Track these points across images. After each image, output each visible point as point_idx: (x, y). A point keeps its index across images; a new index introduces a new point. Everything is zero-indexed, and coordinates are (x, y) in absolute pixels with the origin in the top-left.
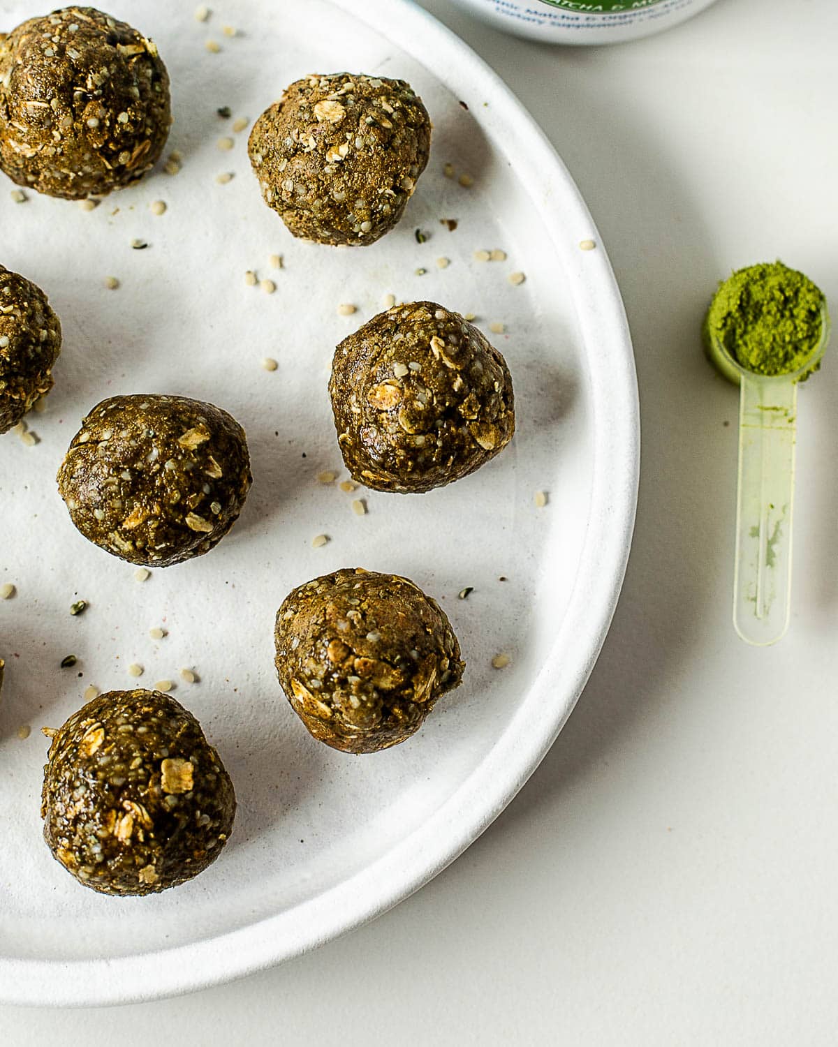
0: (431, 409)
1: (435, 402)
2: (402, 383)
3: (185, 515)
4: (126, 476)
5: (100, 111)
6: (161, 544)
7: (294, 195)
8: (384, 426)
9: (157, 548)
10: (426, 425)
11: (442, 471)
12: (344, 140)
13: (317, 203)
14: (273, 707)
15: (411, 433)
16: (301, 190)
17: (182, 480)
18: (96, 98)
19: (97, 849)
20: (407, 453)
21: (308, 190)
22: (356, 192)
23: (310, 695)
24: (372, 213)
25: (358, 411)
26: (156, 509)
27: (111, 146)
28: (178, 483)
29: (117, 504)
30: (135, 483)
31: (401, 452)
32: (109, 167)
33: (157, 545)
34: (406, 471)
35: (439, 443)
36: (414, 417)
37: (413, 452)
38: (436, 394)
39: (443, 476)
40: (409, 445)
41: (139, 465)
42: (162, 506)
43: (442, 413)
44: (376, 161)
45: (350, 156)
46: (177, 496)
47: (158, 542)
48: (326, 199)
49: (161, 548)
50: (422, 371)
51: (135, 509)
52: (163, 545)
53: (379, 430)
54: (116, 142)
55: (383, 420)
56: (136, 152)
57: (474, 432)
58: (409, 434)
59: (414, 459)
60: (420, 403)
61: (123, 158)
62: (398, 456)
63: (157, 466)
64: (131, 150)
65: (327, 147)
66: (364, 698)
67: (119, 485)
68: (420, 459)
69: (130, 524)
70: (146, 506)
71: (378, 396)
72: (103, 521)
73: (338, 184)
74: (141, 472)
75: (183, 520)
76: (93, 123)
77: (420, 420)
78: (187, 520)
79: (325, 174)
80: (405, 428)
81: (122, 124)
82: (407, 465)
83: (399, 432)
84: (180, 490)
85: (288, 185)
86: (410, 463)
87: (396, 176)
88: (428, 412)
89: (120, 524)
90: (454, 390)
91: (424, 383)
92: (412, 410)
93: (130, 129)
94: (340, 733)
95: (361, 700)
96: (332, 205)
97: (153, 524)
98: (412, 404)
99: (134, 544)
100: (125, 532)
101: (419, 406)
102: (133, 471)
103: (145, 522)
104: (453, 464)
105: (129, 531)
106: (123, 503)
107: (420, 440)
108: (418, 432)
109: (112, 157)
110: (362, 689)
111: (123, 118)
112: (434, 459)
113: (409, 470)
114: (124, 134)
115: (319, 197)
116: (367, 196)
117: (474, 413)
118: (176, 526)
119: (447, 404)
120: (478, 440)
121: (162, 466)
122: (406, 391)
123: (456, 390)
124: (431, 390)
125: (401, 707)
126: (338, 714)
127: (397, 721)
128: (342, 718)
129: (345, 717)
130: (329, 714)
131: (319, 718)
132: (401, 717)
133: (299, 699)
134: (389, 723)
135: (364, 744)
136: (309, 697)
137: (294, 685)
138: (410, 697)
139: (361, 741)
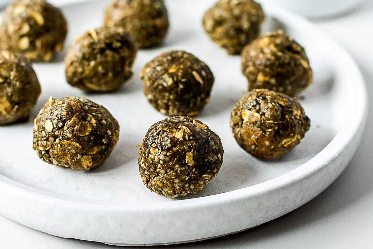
0: (282, 44)
2: (270, 38)
4: (169, 58)
9: (182, 81)
10: (281, 49)
15: (276, 51)
17: (191, 60)
19: (169, 142)
20: (276, 58)
26: (182, 66)
30: (172, 60)
33: (182, 79)
34: (275, 67)
36: (277, 46)
39: (289, 73)
40: (276, 55)
42: (184, 66)
43: (286, 47)
46: (189, 64)
47: (183, 77)
51: (173, 66)
52: (185, 80)
57: (299, 58)
59: (278, 61)
62: (272, 60)
63: (181, 56)
66: (273, 104)
67: (167, 60)
68: (281, 61)
69: (172, 70)
70: (177, 66)
74: (175, 57)
75: (192, 72)
77: (279, 46)
80: (274, 51)
82: (276, 63)
84: (190, 62)
89: (168, 71)
90: (289, 40)
92: (276, 44)
94: (264, 128)
97: (181, 71)
99: (173, 79)
100: (169, 73)
102: (172, 57)
103: (178, 71)
105: (171, 74)
106: (169, 65)
107: (280, 54)
108: (279, 51)
110: (272, 100)
118: (189, 74)
120: (301, 61)
121: (183, 56)
125: (288, 115)
126: (263, 117)
127: (288, 122)
128: (265, 117)
129: (266, 116)
130: (259, 117)
131: (255, 123)
132: (289, 120)
133: (246, 119)
134: (284, 122)
135: (275, 136)
136: (250, 114)
137: (243, 113)
138: (292, 112)
139: (273, 134)
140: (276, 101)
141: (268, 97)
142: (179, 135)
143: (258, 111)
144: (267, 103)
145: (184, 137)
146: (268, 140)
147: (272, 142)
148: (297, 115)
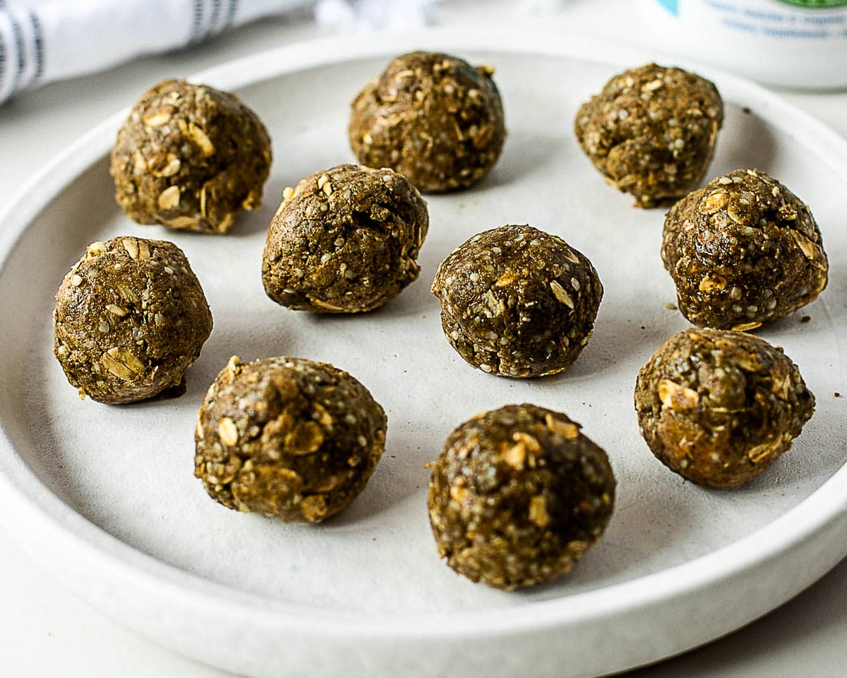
0: (756, 206)
1: (758, 200)
2: (727, 190)
3: (550, 281)
4: (497, 250)
5: (455, 84)
6: (530, 301)
7: (617, 121)
8: (716, 227)
9: (527, 305)
10: (753, 220)
11: (770, 265)
12: (655, 78)
13: (638, 122)
14: (637, 479)
15: (740, 223)
16: (623, 115)
17: (546, 253)
18: (451, 76)
19: (492, 472)
20: (739, 240)
21: (630, 114)
22: (670, 111)
23: (677, 387)
24: (685, 131)
25: (692, 226)
26: (525, 271)
27: (464, 115)
28: (542, 255)
29: (491, 269)
30: (504, 254)
31: (733, 240)
32: (461, 137)
33: (527, 303)
34: (739, 260)
35: (766, 236)
36: (741, 211)
37: (743, 240)
38: (758, 194)
39: (772, 273)
40: (739, 233)
41: (508, 243)
42: (530, 270)
43: (765, 211)
44: (685, 90)
45: (664, 87)
46: (542, 263)
47: (527, 298)
48: (645, 119)
49: (529, 306)
50: (744, 181)
51: (507, 272)
52: (532, 303)
53: (712, 231)
54: (467, 111)
55: (714, 222)
56: (482, 131)
57: (795, 236)
58: (738, 224)
59: (745, 246)
60: (745, 201)
61: (473, 131)
62: (731, 244)
63: (524, 242)
64: (479, 127)
65: (643, 82)
66: (728, 370)
67: (491, 256)
68: (751, 247)
69: (502, 283)
70: (515, 269)
71: (708, 205)
72: (478, 282)
73: (654, 106)
74: (509, 249)
75: (548, 284)
76: (449, 89)
77: (747, 213)
78: (552, 284)
79: (642, 100)
80: (735, 220)
81: (471, 99)
82: (740, 252)
83: (731, 224)
84: (545, 260)
85: (613, 115)
86: (742, 250)
87: (701, 103)
88: (753, 207)
89: (494, 283)
90: (772, 194)
91: (747, 188)
92: (740, 205)
93: (478, 103)
94: (708, 424)
95: (726, 372)
96: (650, 123)
97: (523, 283)
98: (739, 201)
99: (505, 303)
100: (497, 289)
101: (744, 201)
102: (503, 247)
103: (516, 282)
104: (779, 257)
105: (502, 288)
106: (496, 268)
107: (749, 230)
108: (747, 224)
109: (465, 126)
110: (725, 361)
111: (473, 93)
112: (763, 248)
113: (742, 257)
114: (474, 107)
115: (639, 117)
116: (679, 114)
117: (792, 214)
118: (542, 289)
119: (769, 203)
120: (799, 243)
121: (528, 242)
122: (731, 193)
123: (775, 195)
124: (754, 192)
125: (762, 393)
126: (705, 398)
127: (760, 408)
128: (709, 399)
129: (711, 396)
130: (697, 399)
131: (687, 412)
132: (763, 404)
133: (667, 402)
134: (753, 409)
135: (731, 442)
136: (676, 391)
137: (661, 387)
138: (770, 385)
139: (728, 436)
140: (733, 361)
141: (717, 354)
142: (514, 457)
143: (694, 386)
144: (713, 368)
145: (526, 462)
146: (717, 449)
147: (725, 454)
148: (781, 390)
